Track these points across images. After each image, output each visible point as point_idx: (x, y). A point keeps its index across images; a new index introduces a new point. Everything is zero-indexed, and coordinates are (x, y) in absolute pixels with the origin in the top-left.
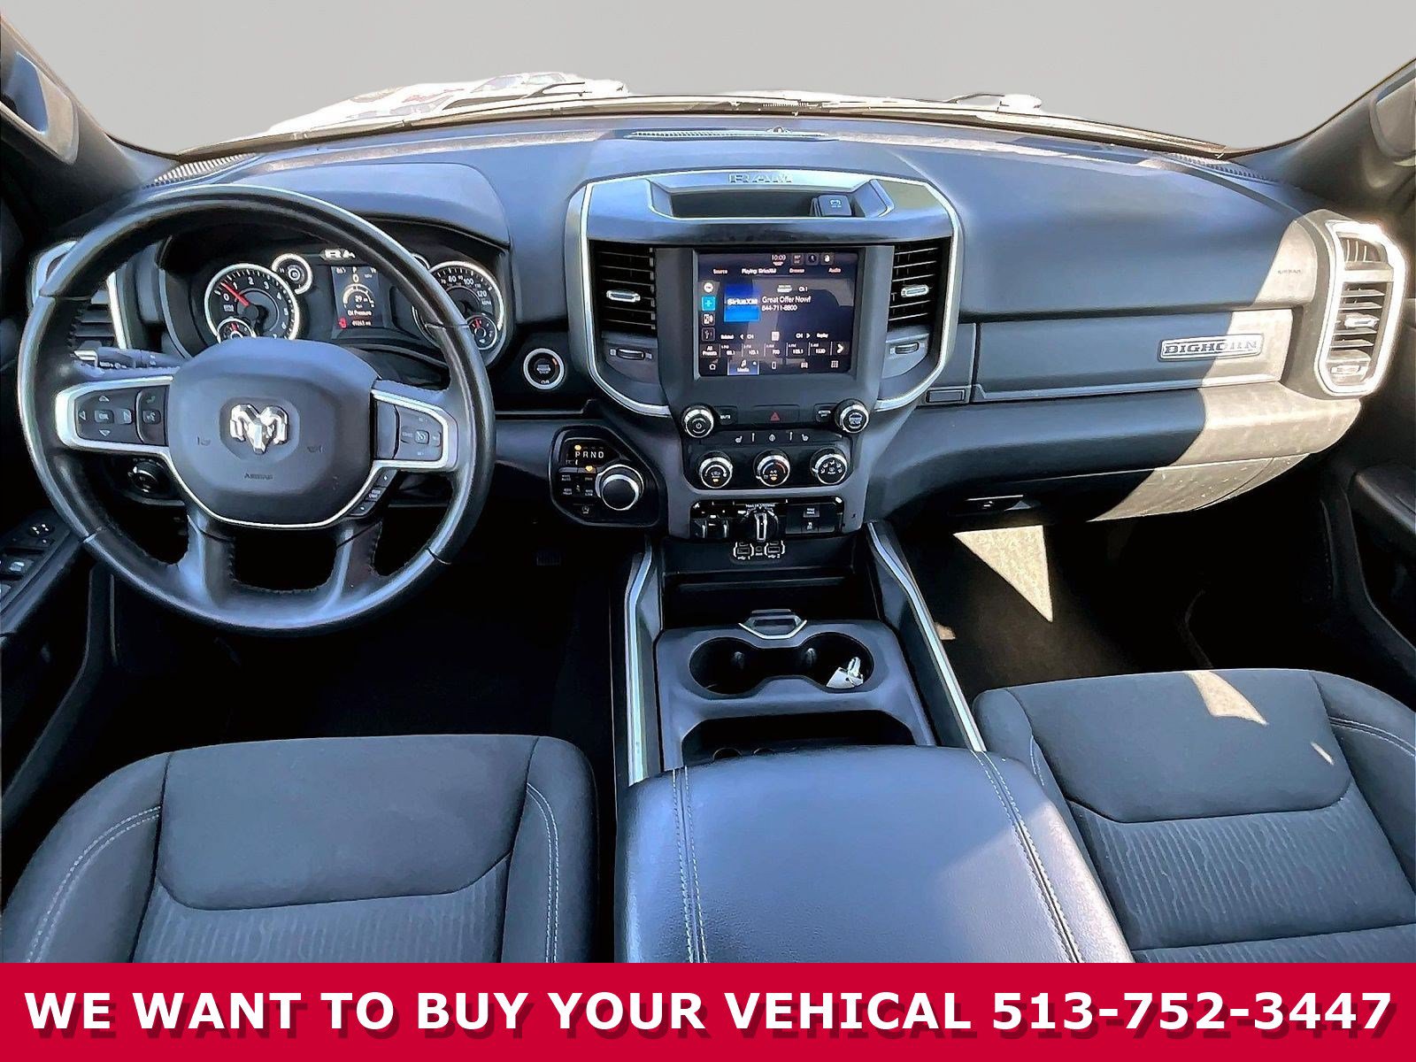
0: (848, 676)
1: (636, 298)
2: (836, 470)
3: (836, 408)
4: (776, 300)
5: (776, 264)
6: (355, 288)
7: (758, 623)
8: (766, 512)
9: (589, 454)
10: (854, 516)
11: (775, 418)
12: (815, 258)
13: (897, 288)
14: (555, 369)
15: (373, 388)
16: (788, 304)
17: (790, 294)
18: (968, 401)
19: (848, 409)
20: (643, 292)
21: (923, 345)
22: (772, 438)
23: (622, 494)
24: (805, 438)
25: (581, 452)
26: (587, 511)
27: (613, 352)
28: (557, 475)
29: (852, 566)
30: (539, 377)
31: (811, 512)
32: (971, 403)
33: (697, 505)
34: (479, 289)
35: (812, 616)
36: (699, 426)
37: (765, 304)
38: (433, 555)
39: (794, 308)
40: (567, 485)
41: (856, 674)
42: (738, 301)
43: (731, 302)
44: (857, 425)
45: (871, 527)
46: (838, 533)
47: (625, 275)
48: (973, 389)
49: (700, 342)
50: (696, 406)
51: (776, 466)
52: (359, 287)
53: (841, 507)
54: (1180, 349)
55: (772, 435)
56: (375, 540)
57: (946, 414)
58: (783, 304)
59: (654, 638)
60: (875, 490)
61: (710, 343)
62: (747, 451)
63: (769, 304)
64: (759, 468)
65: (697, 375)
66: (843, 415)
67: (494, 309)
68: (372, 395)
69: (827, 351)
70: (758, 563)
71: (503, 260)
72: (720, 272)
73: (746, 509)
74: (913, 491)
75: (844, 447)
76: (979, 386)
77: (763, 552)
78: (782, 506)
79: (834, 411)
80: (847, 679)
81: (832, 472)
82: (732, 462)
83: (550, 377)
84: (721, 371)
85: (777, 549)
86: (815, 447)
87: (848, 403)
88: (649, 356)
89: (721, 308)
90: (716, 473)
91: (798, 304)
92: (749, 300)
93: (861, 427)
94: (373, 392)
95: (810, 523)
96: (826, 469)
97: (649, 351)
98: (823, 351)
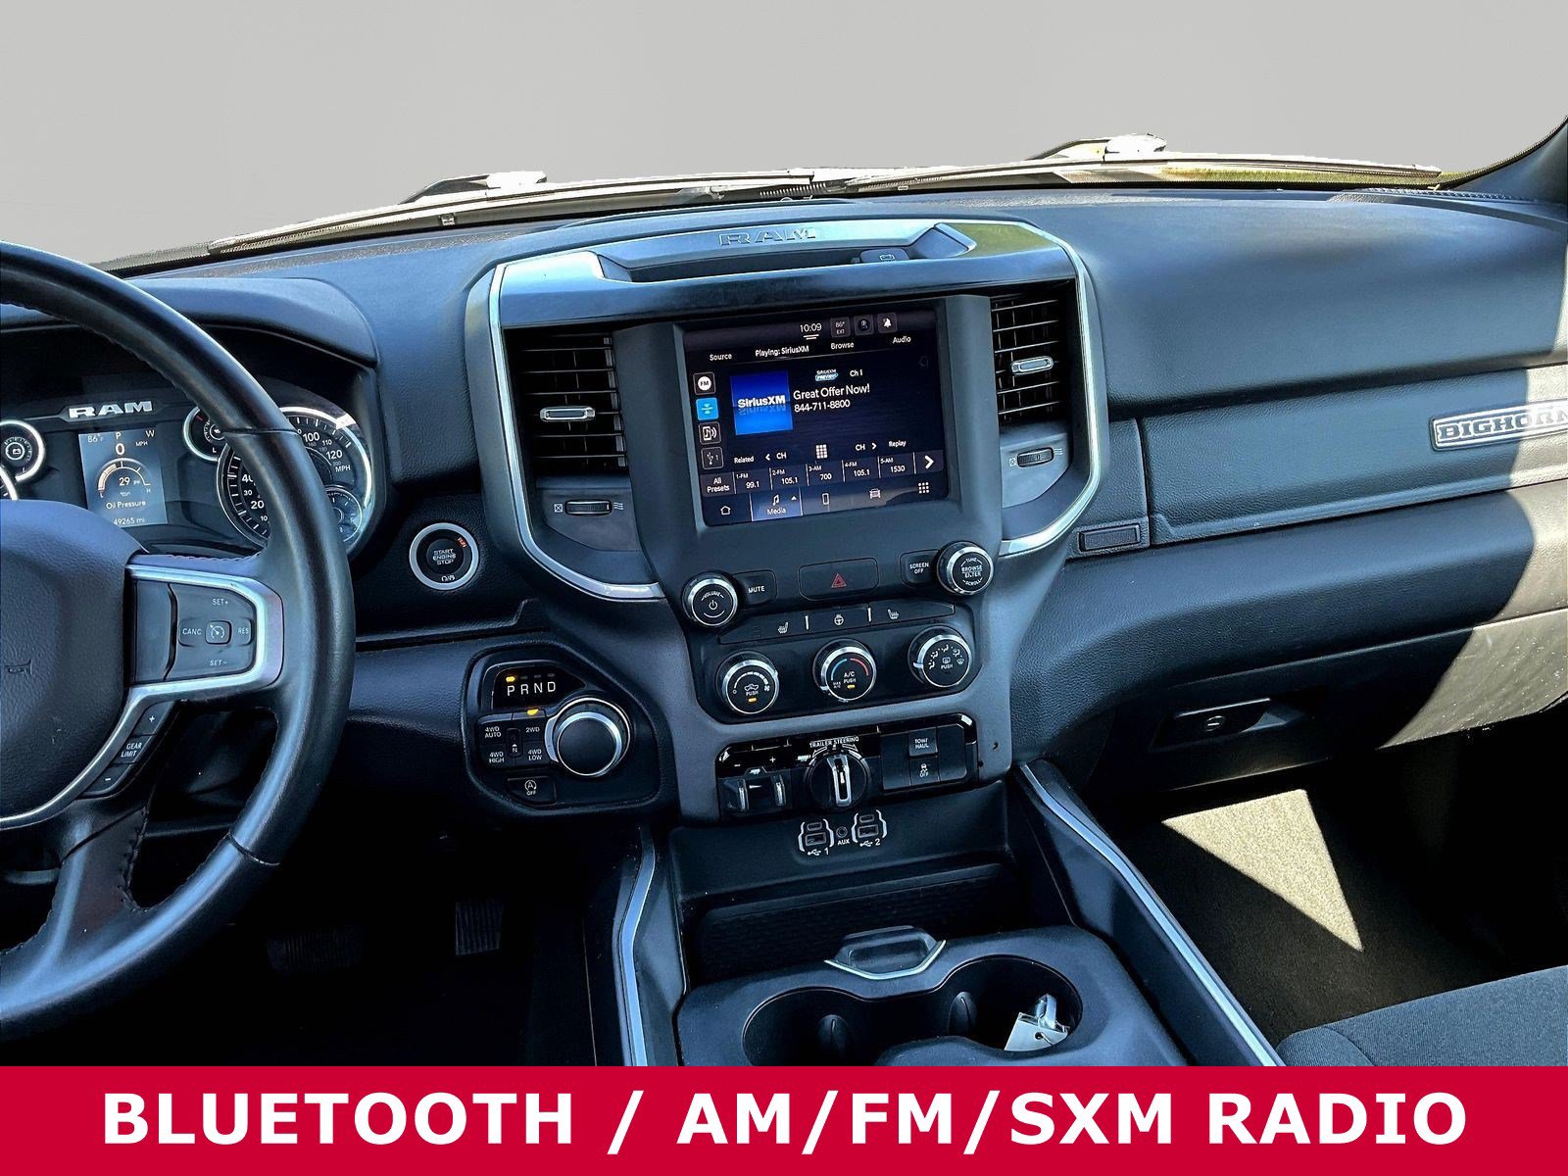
0: (1039, 1028)
1: (588, 413)
2: (954, 661)
3: (937, 557)
4: (814, 394)
5: (808, 337)
6: (118, 464)
7: (862, 956)
8: (846, 752)
9: (531, 688)
10: (996, 744)
11: (839, 584)
12: (868, 324)
13: (1002, 363)
14: (462, 555)
15: (129, 563)
16: (835, 398)
17: (836, 383)
18: (1147, 544)
19: (957, 555)
20: (600, 403)
21: (1060, 452)
22: (839, 620)
23: (592, 746)
24: (894, 616)
25: (517, 684)
26: (531, 787)
27: (559, 508)
28: (476, 729)
29: (1007, 846)
30: (436, 571)
31: (921, 745)
32: (1153, 546)
33: (726, 755)
34: (330, 448)
35: (953, 932)
36: (713, 606)
37: (800, 402)
38: (241, 849)
39: (846, 403)
40: (495, 746)
41: (1052, 1024)
42: (755, 402)
43: (743, 403)
44: (979, 578)
45: (1026, 770)
46: (973, 782)
47: (567, 382)
48: (1152, 522)
49: (701, 472)
50: (703, 576)
51: (850, 663)
52: (125, 464)
53: (971, 732)
54: (1461, 430)
55: (838, 616)
56: (133, 843)
57: (1117, 568)
58: (828, 400)
59: (672, 1005)
60: (1024, 697)
61: (717, 472)
62: (801, 647)
63: (804, 401)
64: (823, 674)
65: (701, 525)
66: (950, 567)
67: (355, 476)
68: (128, 573)
69: (909, 467)
70: (845, 858)
71: (365, 386)
72: (721, 357)
73: (810, 751)
74: (1086, 696)
75: (960, 624)
76: (1160, 516)
77: (850, 837)
78: (871, 739)
79: (934, 562)
80: (1038, 1036)
81: (946, 665)
82: (776, 667)
83: (457, 567)
84: (741, 513)
85: (873, 830)
86: (913, 630)
87: (955, 546)
88: (618, 506)
89: (727, 413)
90: (751, 686)
91: (850, 397)
92: (771, 399)
93: (983, 583)
94: (131, 567)
95: (924, 766)
96: (935, 660)
97: (617, 498)
98: (902, 469)
